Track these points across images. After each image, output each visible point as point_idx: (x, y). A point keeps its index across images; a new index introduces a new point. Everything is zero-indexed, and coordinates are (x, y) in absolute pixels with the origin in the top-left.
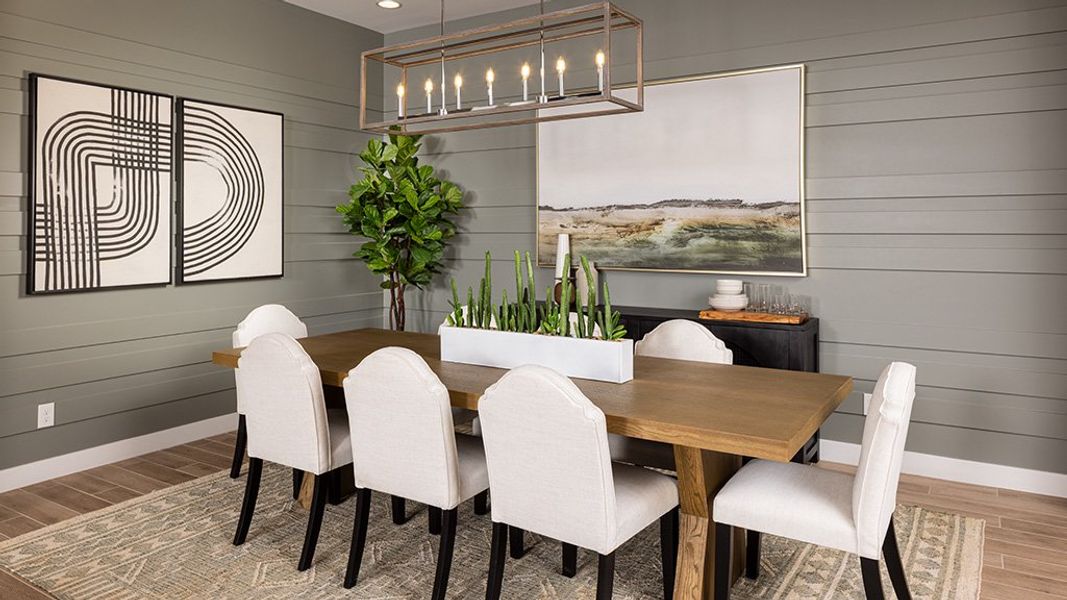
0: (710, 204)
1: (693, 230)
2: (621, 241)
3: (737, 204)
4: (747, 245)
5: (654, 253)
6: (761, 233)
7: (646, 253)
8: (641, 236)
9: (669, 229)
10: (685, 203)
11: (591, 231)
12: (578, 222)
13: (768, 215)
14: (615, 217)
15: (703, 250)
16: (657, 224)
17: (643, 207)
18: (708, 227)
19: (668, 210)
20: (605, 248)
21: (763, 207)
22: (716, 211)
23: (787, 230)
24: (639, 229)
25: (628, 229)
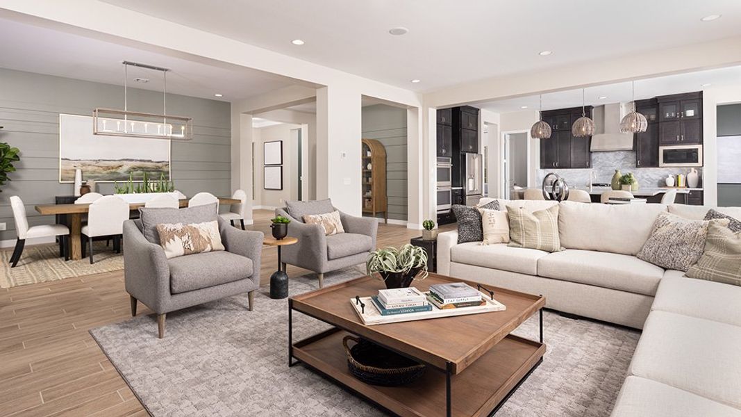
0: (141, 161)
1: (134, 169)
2: (105, 172)
3: (150, 161)
4: (153, 173)
5: (119, 176)
6: (158, 170)
7: (115, 176)
8: (114, 170)
9: (125, 168)
10: (132, 160)
11: (90, 168)
12: (83, 165)
13: (160, 165)
14: (101, 164)
15: (137, 175)
16: (120, 166)
17: (115, 161)
18: (140, 168)
19: (125, 162)
20: (97, 175)
21: (158, 162)
22: (143, 163)
23: (165, 169)
24: (113, 168)
25: (108, 168)
